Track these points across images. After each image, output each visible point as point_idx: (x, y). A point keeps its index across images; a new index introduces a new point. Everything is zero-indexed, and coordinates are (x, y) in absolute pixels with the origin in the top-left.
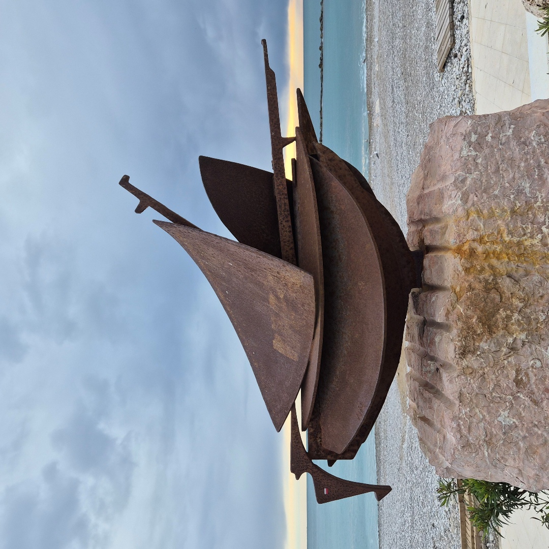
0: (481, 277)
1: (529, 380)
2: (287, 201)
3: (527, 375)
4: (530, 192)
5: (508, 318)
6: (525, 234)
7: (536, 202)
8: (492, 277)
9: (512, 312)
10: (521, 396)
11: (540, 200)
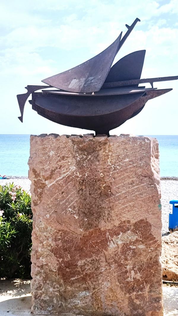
0: (98, 146)
1: (64, 160)
2: (129, 84)
3: (66, 160)
4: (125, 161)
5: (85, 155)
6: (111, 160)
7: (122, 163)
8: (98, 149)
9: (86, 156)
10: (59, 158)
11: (122, 164)
